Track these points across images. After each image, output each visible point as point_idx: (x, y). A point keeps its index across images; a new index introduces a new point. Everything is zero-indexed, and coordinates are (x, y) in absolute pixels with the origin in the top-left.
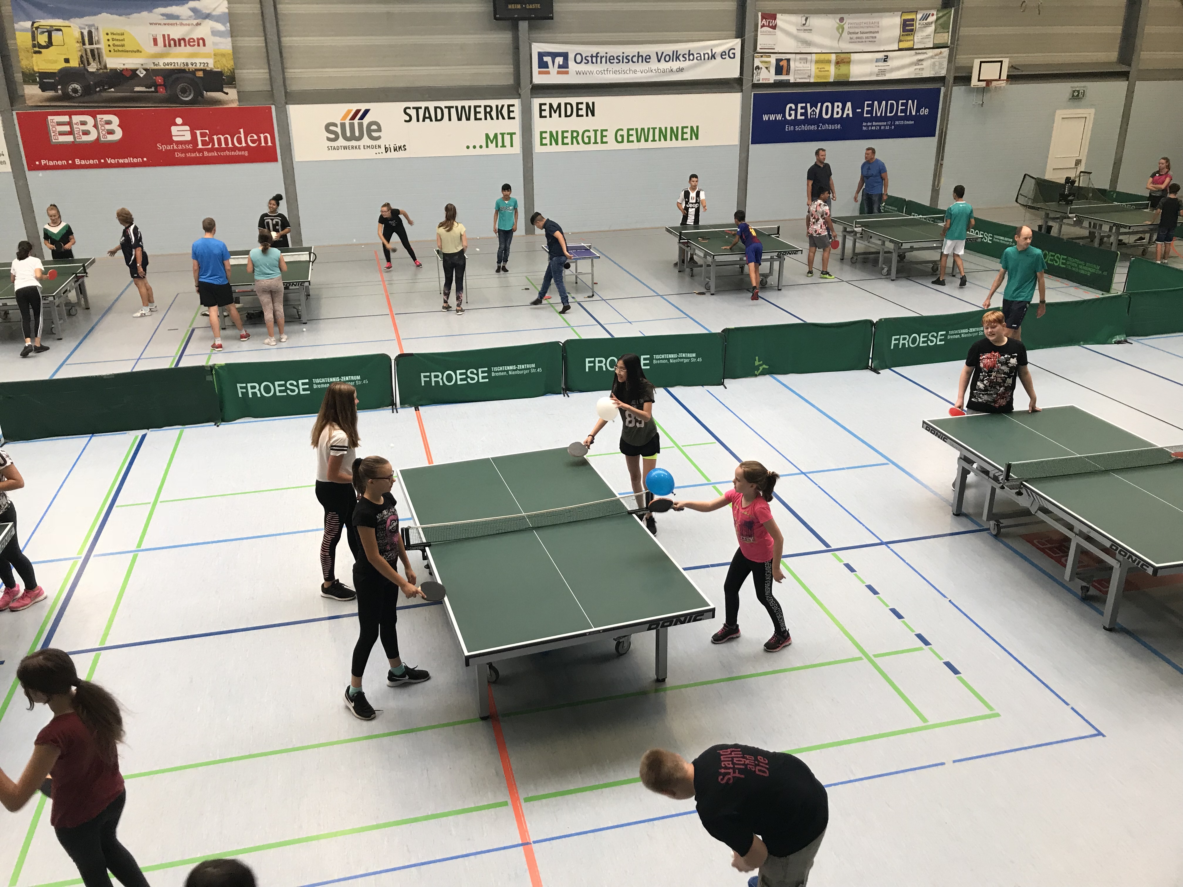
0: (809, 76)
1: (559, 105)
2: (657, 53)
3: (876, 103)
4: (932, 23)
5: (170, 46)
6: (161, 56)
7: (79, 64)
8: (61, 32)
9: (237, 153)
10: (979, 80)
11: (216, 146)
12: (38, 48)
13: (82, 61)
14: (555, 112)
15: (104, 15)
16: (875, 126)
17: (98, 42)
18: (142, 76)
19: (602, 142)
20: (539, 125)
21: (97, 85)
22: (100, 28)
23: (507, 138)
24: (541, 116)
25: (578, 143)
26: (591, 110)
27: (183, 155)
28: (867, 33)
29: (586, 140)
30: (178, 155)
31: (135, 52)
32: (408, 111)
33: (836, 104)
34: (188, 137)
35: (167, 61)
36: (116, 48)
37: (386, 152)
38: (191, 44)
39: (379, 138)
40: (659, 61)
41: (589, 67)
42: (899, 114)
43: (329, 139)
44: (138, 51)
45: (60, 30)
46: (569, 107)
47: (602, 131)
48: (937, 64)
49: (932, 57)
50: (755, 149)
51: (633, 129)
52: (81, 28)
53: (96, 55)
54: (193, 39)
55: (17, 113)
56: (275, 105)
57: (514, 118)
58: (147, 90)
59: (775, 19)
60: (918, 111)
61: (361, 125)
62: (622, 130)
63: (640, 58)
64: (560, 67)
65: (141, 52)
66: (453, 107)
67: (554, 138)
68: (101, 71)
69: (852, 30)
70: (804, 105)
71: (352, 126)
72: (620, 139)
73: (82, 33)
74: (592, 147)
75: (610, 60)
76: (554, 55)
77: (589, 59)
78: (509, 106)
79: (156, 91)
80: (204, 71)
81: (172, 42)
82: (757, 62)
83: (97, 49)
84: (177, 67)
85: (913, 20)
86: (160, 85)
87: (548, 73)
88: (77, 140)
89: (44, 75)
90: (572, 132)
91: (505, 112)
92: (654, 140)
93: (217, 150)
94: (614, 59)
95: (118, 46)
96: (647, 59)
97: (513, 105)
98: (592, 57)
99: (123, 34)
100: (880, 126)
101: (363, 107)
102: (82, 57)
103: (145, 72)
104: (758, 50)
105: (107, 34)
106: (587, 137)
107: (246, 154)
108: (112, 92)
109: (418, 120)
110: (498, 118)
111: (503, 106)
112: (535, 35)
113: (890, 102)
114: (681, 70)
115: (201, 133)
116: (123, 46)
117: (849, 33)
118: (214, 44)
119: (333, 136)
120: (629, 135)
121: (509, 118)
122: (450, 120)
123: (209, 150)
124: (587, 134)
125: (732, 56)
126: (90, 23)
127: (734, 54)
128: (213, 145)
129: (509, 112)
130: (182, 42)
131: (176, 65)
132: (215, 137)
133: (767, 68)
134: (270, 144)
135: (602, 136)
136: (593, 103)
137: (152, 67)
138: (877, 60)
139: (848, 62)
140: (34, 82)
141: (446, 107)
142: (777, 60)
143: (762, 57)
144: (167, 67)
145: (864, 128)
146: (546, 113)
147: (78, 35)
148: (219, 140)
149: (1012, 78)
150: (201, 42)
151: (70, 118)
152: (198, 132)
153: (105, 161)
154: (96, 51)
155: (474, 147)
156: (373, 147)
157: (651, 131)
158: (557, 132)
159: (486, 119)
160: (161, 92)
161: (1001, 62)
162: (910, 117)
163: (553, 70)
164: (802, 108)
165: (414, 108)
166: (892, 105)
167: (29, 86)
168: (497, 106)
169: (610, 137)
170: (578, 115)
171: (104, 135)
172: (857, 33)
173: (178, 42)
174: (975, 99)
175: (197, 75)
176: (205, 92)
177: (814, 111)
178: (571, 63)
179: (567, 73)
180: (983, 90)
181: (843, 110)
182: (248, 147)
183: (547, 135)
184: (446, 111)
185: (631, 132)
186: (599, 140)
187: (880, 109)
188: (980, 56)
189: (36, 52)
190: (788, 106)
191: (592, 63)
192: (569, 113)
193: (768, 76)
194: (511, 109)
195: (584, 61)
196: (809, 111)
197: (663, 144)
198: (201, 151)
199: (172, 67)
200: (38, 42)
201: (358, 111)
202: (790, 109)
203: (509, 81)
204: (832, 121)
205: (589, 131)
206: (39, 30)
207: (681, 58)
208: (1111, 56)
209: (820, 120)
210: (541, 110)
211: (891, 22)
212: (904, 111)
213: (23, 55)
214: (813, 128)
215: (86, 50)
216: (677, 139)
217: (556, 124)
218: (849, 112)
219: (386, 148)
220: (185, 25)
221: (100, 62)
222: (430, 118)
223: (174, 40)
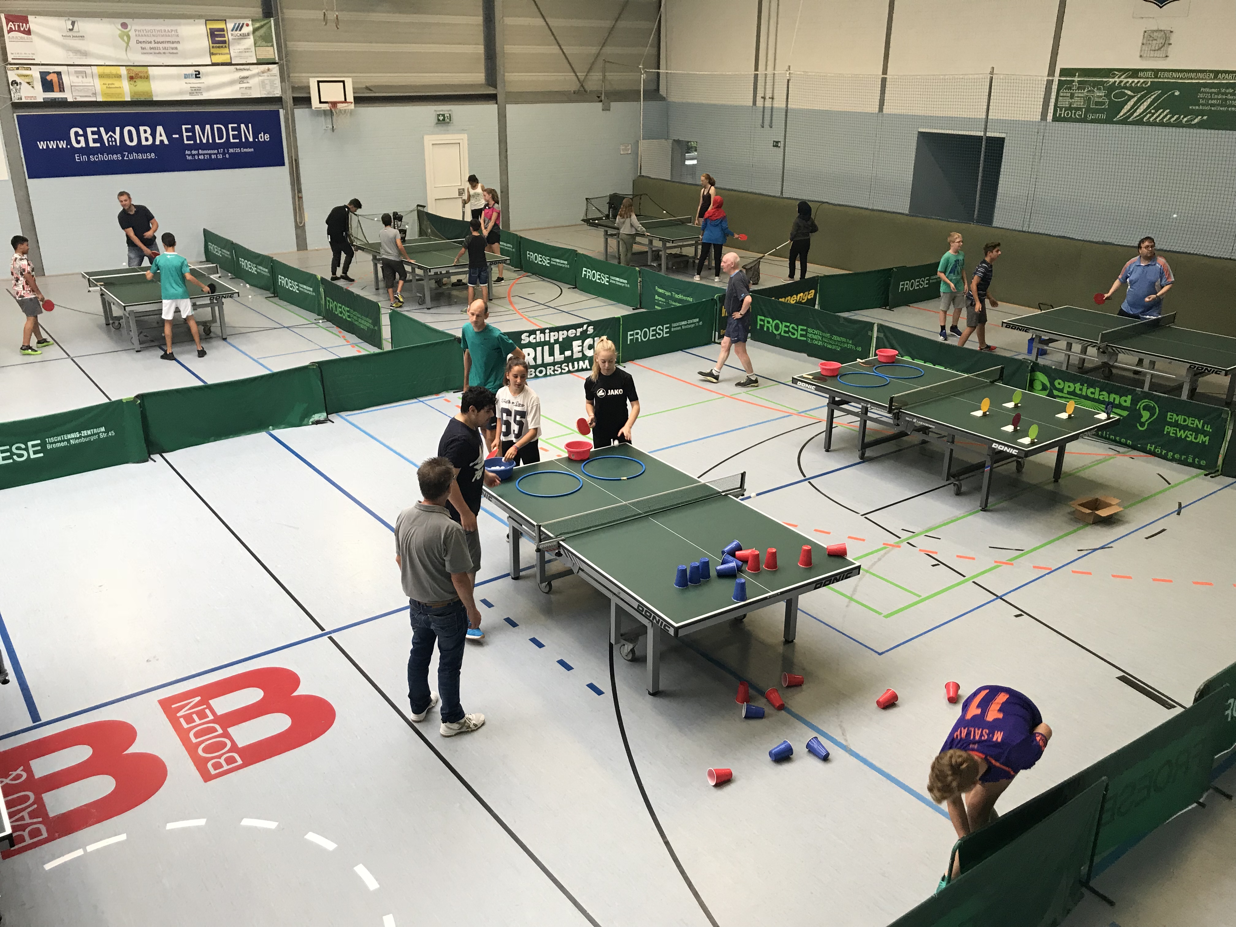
3: (197, 127)
4: (248, 34)
10: (321, 102)
16: (203, 155)
28: (163, 42)
33: (142, 129)
42: (232, 141)
48: (267, 82)
49: (258, 74)
50: (36, 184)
59: (26, 21)
60: (255, 136)
69: (141, 39)
70: (95, 129)
82: (12, 76)
85: (223, 30)
100: (210, 155)
104: (11, 60)
113: (215, 126)
117: (138, 42)
133: (28, 83)
138: (186, 76)
139: (146, 78)
142: (41, 73)
143: (18, 69)
145: (189, 158)
161: (343, 82)
162: (247, 144)
164: (93, 133)
166: (219, 129)
172: (151, 42)
174: (324, 123)
177: (111, 136)
180: (329, 114)
181: (153, 135)
187: (204, 134)
188: (316, 75)
190: (73, 131)
193: (31, 93)
196: (105, 137)
202: (77, 134)
204: (141, 148)
208: (479, 77)
209: (124, 148)
211: (195, 31)
212: (237, 136)
214: (116, 157)
218: (162, 138)
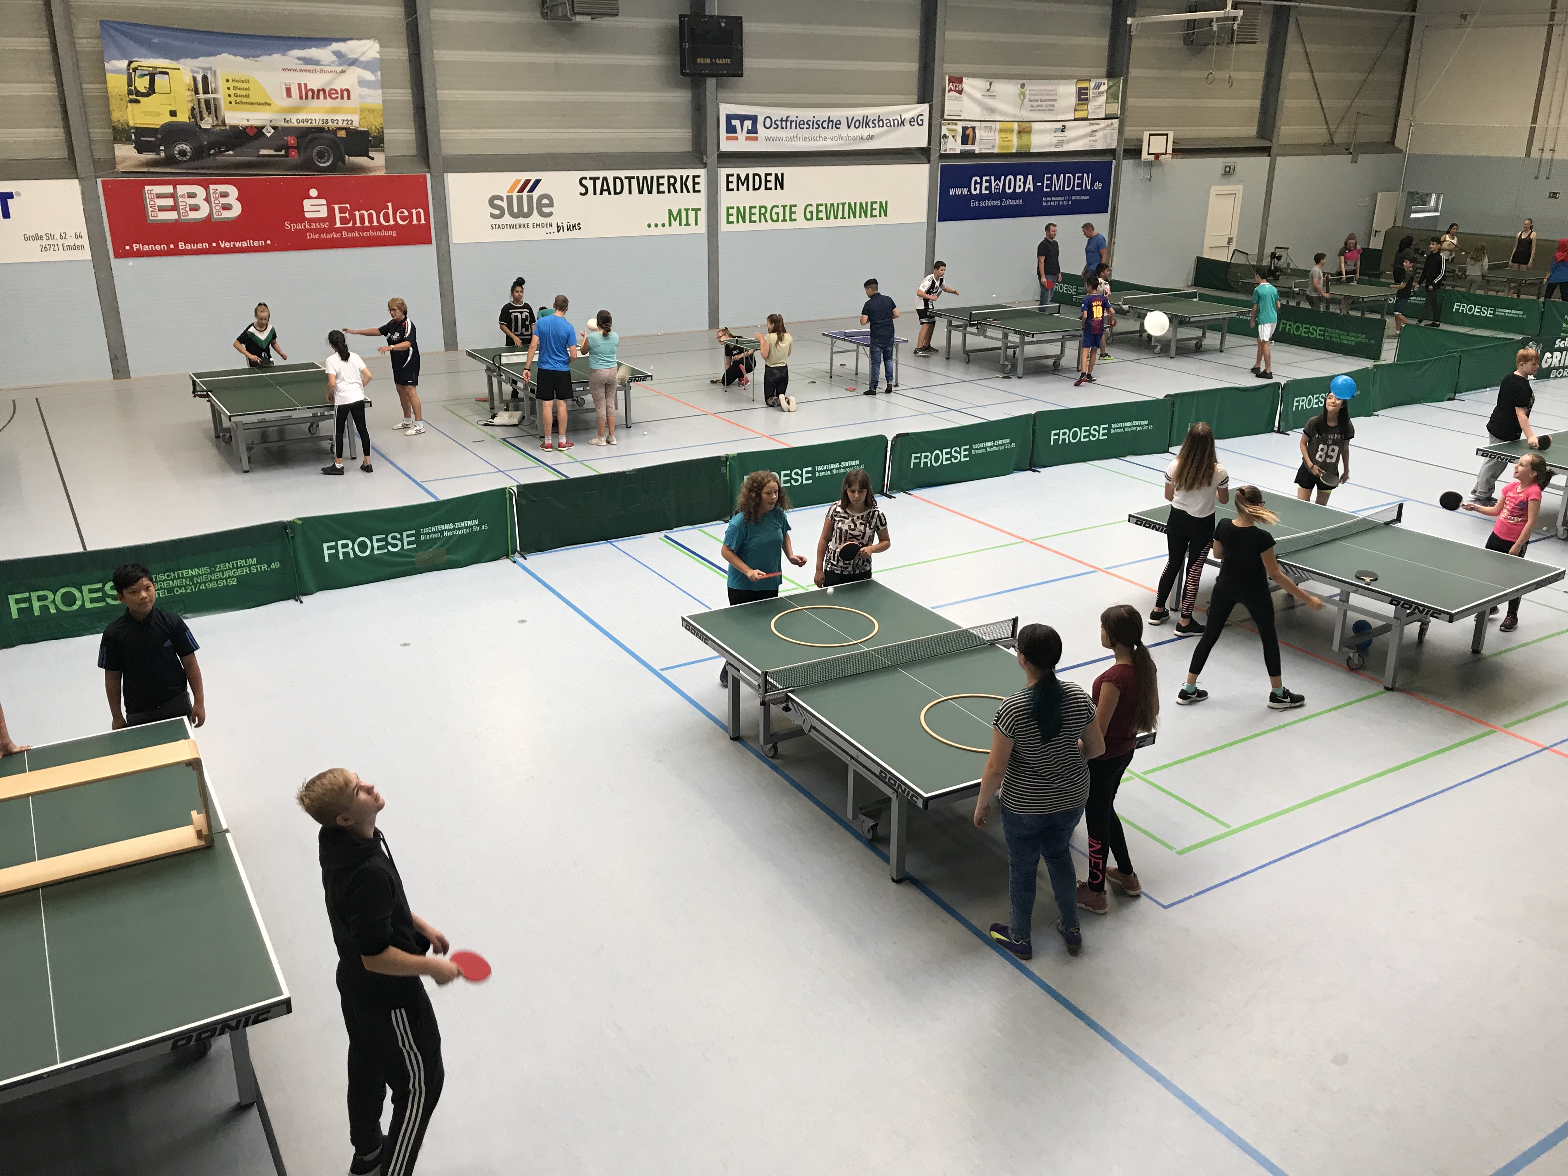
0: (993, 147)
1: (747, 175)
2: (847, 118)
3: (1055, 176)
4: (1103, 93)
5: (307, 98)
6: (296, 110)
7: (190, 119)
8: (167, 76)
9: (383, 233)
10: (1149, 154)
11: (358, 224)
12: (135, 96)
13: (193, 115)
14: (743, 184)
15: (225, 56)
16: (1054, 201)
17: (215, 91)
18: (269, 135)
19: (791, 220)
20: (726, 199)
21: (211, 146)
22: (217, 72)
23: (692, 214)
24: (728, 189)
25: (766, 221)
26: (780, 182)
27: (317, 236)
28: (1046, 101)
29: (775, 217)
30: (310, 236)
31: (263, 104)
32: (584, 182)
33: (1018, 177)
34: (323, 213)
35: (301, 116)
36: (239, 99)
37: (558, 231)
38: (333, 96)
39: (551, 214)
40: (849, 127)
41: (779, 133)
42: (1076, 189)
43: (493, 216)
44: (266, 104)
45: (167, 73)
46: (757, 178)
47: (791, 206)
48: (1109, 135)
49: (1104, 129)
50: (942, 226)
51: (822, 205)
52: (193, 72)
53: (212, 107)
54: (335, 90)
55: (103, 183)
56: (430, 173)
57: (699, 191)
58: (276, 153)
59: (961, 82)
60: (1092, 185)
61: (530, 199)
62: (811, 205)
63: (831, 123)
64: (749, 132)
65: (270, 104)
66: (633, 178)
67: (741, 215)
68: (218, 128)
69: (1032, 98)
70: (988, 178)
71: (520, 199)
72: (809, 216)
73: (195, 79)
74: (780, 225)
75: (800, 124)
76: (743, 118)
77: (779, 123)
78: (694, 177)
79: (286, 155)
80: (347, 129)
81: (310, 94)
82: (944, 131)
83: (214, 99)
84: (314, 125)
85: (1086, 89)
86: (293, 147)
87: (736, 139)
88: (182, 218)
89: (141, 132)
90: (760, 207)
91: (690, 184)
92: (843, 217)
93: (359, 229)
94: (804, 124)
95: (240, 96)
96: (837, 125)
97: (699, 176)
98: (782, 121)
99: (247, 81)
100: (1059, 201)
101: (533, 176)
102: (193, 109)
103: (273, 131)
104: (946, 117)
105: (227, 81)
106: (776, 213)
107: (395, 235)
108: (230, 155)
109: (595, 193)
110: (682, 192)
111: (688, 177)
112: (722, 95)
113: (1067, 175)
114: (871, 137)
115: (340, 208)
116: (248, 96)
117: (1030, 100)
118: (361, 97)
119: (497, 212)
120: (818, 212)
122: (630, 193)
123: (349, 230)
124: (775, 210)
125: (920, 123)
126: (208, 66)
127: (922, 120)
128: (355, 223)
129: (695, 184)
130: (321, 93)
131: (314, 121)
132: (357, 213)
133: (953, 137)
134: (423, 222)
135: (791, 213)
136: (782, 174)
137: (282, 124)
138: (1056, 131)
139: (1029, 132)
140: (128, 140)
141: (626, 178)
142: (963, 128)
143: (949, 124)
144: (301, 124)
145: (1044, 204)
146: (733, 186)
147: (189, 81)
148: (362, 216)
149: (1179, 151)
150: (345, 93)
151: (175, 188)
152: (336, 207)
153: (218, 244)
154: (212, 102)
155: (656, 225)
156: (543, 226)
157: (841, 206)
158: (744, 208)
159: (669, 192)
160: (294, 157)
161: (1167, 135)
162: (1084, 192)
163: (742, 135)
164: (987, 181)
165: (590, 178)
166: (1069, 177)
167: (121, 146)
168: (682, 177)
169: (799, 215)
170: (766, 189)
171: (218, 211)
172: (1037, 101)
173: (316, 94)
174: (1142, 172)
175: (338, 136)
176: (347, 157)
177: (997, 184)
178: (760, 127)
179: (756, 139)
180: (1150, 164)
181: (1025, 183)
182: (397, 226)
183: (734, 212)
184: (626, 182)
185: (820, 208)
186: (787, 218)
187: (1058, 183)
188: (1151, 128)
189: (132, 101)
190: (974, 179)
191: (782, 128)
192: (757, 186)
193: (954, 146)
194: (697, 180)
195: (774, 126)
196: (993, 185)
197: (852, 222)
198: (341, 230)
199: (306, 125)
200: (135, 88)
201: (527, 182)
202: (976, 182)
203: (687, 147)
204: (1014, 195)
205: (777, 206)
206: (138, 72)
207: (871, 124)
208: (1252, 130)
209: (1003, 195)
210: (728, 182)
211: (1067, 91)
212: (1080, 185)
213: (114, 104)
214: (997, 203)
215: (199, 100)
216: (866, 216)
217: (744, 198)
218: (1030, 186)
219: (558, 227)
220: (326, 72)
221: (216, 116)
222: (608, 190)
223: (313, 91)
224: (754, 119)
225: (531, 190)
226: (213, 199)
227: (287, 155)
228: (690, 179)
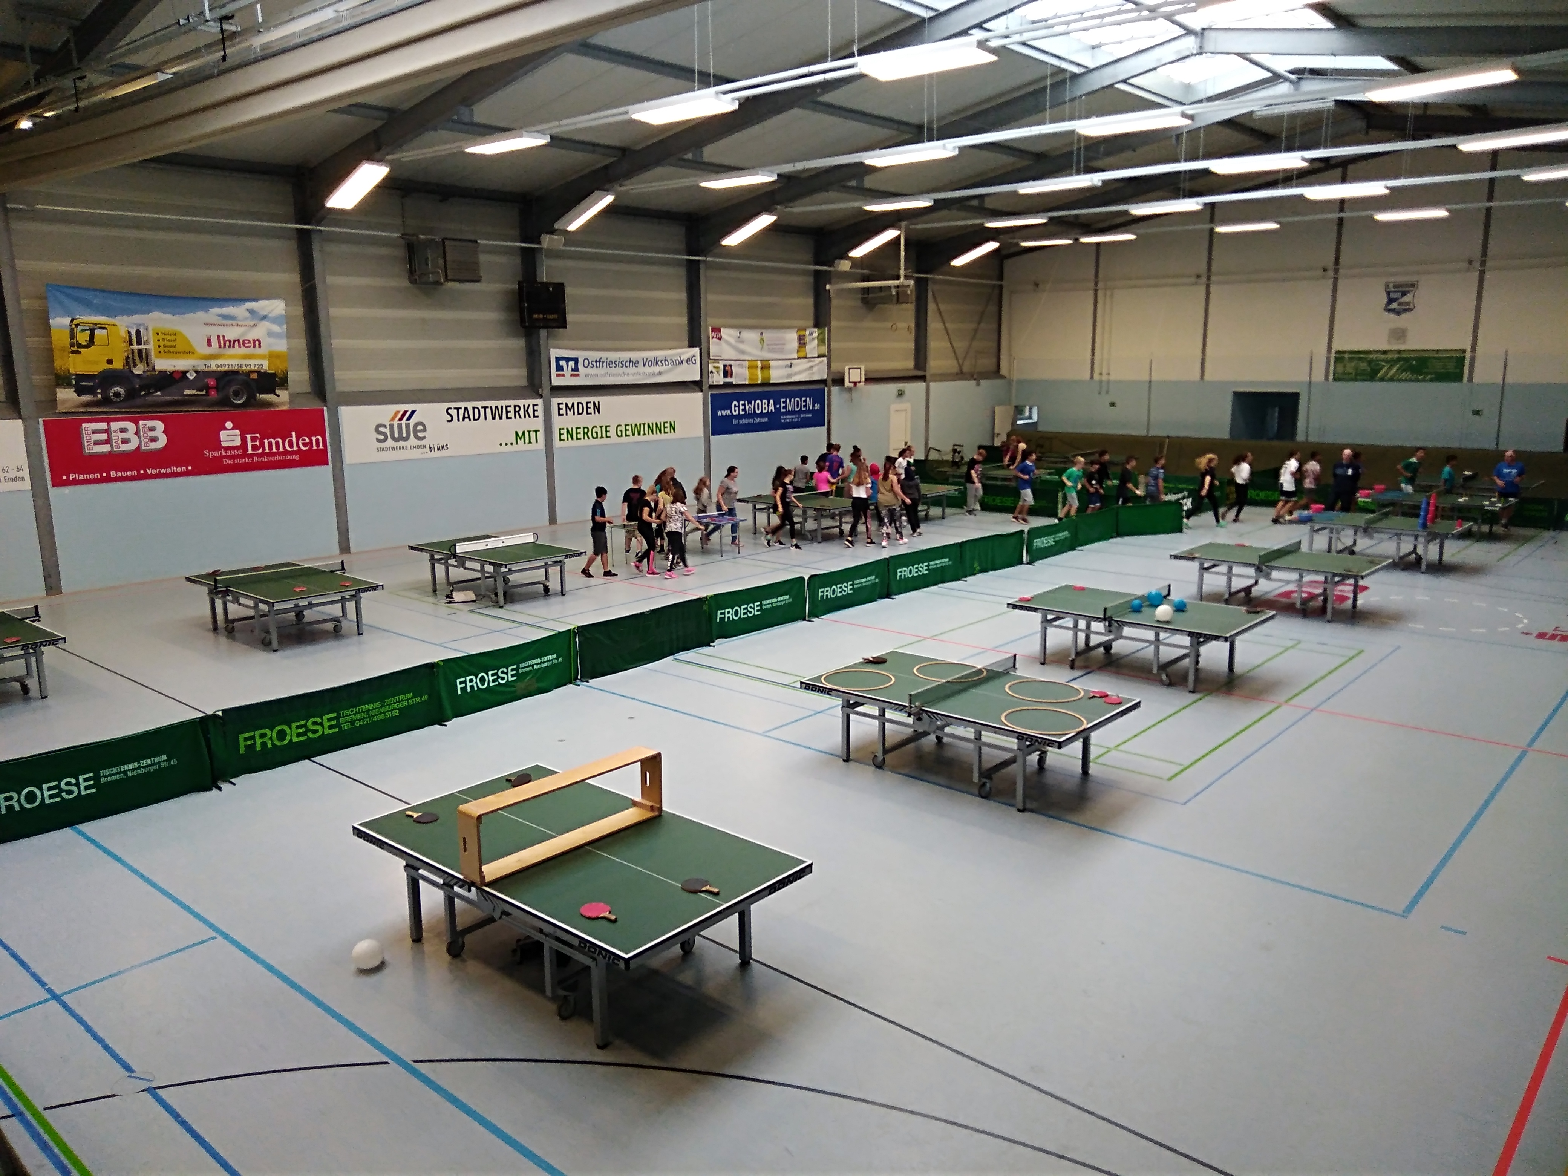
0: (745, 379)
1: (573, 404)
2: (643, 359)
3: (788, 400)
4: (815, 338)
5: (225, 346)
6: (215, 357)
7: (124, 366)
8: (105, 331)
9: (289, 457)
10: (850, 382)
11: (267, 450)
12: (76, 347)
13: (127, 363)
14: (570, 410)
15: (156, 314)
16: (788, 419)
17: (147, 342)
18: (191, 378)
19: (607, 437)
20: (558, 422)
21: (142, 388)
22: (149, 327)
23: (533, 434)
24: (559, 415)
25: (588, 438)
26: (597, 408)
27: (231, 462)
28: (777, 344)
29: (595, 435)
30: (225, 461)
31: (187, 353)
32: (450, 411)
33: (764, 401)
34: (238, 442)
35: (219, 362)
36: (167, 349)
37: (431, 451)
38: (247, 345)
39: (424, 438)
40: (644, 365)
41: (594, 371)
42: (803, 409)
43: (378, 440)
44: (190, 352)
45: (104, 328)
46: (580, 405)
47: (606, 427)
48: (821, 369)
49: (818, 364)
50: (713, 438)
51: (628, 425)
52: (127, 327)
53: (143, 356)
55: (45, 422)
56: (327, 406)
57: (538, 417)
58: (199, 393)
59: (720, 332)
60: (813, 406)
61: (408, 426)
62: (620, 425)
63: (631, 363)
64: (573, 370)
65: (193, 353)
66: (488, 407)
67: (570, 434)
68: (149, 374)
69: (769, 343)
70: (743, 402)
71: (400, 426)
72: (619, 434)
73: (129, 333)
74: (599, 441)
75: (610, 364)
76: (568, 360)
77: (594, 363)
78: (534, 406)
80: (258, 372)
81: (227, 343)
82: (711, 368)
83: (146, 349)
84: (231, 368)
85: (804, 336)
86: (212, 388)
87: (563, 375)
88: (115, 450)
89: (81, 377)
90: (584, 428)
91: (531, 411)
92: (644, 434)
93: (267, 455)
94: (612, 363)
95: (168, 346)
96: (636, 364)
97: (537, 405)
98: (596, 361)
99: (174, 335)
100: (792, 418)
102: (127, 358)
103: (195, 375)
104: (711, 357)
105: (157, 334)
106: (595, 432)
107: (298, 459)
108: (158, 395)
109: (458, 420)
110: (525, 417)
111: (529, 406)
112: (551, 342)
113: (796, 399)
114: (660, 373)
115: (251, 437)
116: (174, 346)
118: (270, 345)
119: (382, 437)
120: (626, 430)
121: (534, 416)
122: (486, 418)
123: (259, 455)
124: (595, 430)
125: (694, 362)
126: (140, 322)
127: (695, 360)
128: (264, 449)
129: (534, 411)
130: (237, 343)
131: (230, 366)
132: (266, 441)
133: (717, 372)
134: (321, 447)
135: (607, 431)
136: (599, 402)
137: (203, 368)
138: (786, 366)
139: (768, 367)
140: (69, 385)
141: (482, 407)
142: (723, 366)
143: (714, 363)
144: (220, 369)
145: (783, 421)
146: (563, 412)
147: (124, 334)
148: (270, 444)
149: (868, 380)
150: (257, 343)
151: (109, 424)
152: (248, 437)
153: (145, 471)
154: (144, 351)
155: (506, 444)
156: (419, 447)
157: (642, 426)
158: (572, 429)
159: (515, 417)
160: (213, 396)
161: (860, 368)
162: (808, 411)
163: (567, 372)
164: (743, 405)
165: (455, 408)
166: (798, 401)
167: (62, 390)
168: (524, 406)
169: (613, 433)
170: (588, 413)
171: (146, 443)
172: (772, 345)
173: (232, 344)
174: (846, 395)
175: (251, 377)
176: (258, 395)
177: (750, 407)
178: (581, 367)
179: (578, 375)
180: (850, 389)
181: (768, 405)
182: (299, 451)
183: (564, 432)
184: (482, 411)
186: (604, 435)
187: (791, 404)
188: (849, 363)
189: (73, 352)
190: (734, 403)
191: (597, 367)
192: (580, 411)
193: (718, 379)
194: (536, 408)
196: (747, 407)
197: (650, 437)
198: (251, 456)
199: (223, 369)
200: (77, 341)
201: (406, 412)
202: (735, 406)
203: (524, 382)
204: (762, 415)
205: (596, 427)
206: (80, 328)
207: (659, 363)
208: (911, 364)
209: (754, 415)
210: (559, 409)
211: (792, 337)
212: (805, 406)
213: (56, 354)
214: (751, 421)
215: (133, 350)
216: (660, 432)
217: (570, 421)
218: (772, 408)
219: (430, 448)
220: (242, 326)
221: (147, 363)
222: (469, 417)
223: (230, 341)
224: (576, 360)
225: (409, 419)
226: (142, 433)
227: (207, 394)
228: (531, 407)
